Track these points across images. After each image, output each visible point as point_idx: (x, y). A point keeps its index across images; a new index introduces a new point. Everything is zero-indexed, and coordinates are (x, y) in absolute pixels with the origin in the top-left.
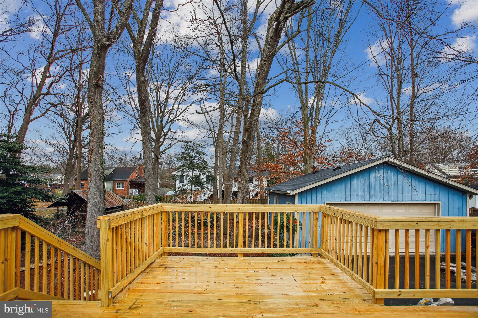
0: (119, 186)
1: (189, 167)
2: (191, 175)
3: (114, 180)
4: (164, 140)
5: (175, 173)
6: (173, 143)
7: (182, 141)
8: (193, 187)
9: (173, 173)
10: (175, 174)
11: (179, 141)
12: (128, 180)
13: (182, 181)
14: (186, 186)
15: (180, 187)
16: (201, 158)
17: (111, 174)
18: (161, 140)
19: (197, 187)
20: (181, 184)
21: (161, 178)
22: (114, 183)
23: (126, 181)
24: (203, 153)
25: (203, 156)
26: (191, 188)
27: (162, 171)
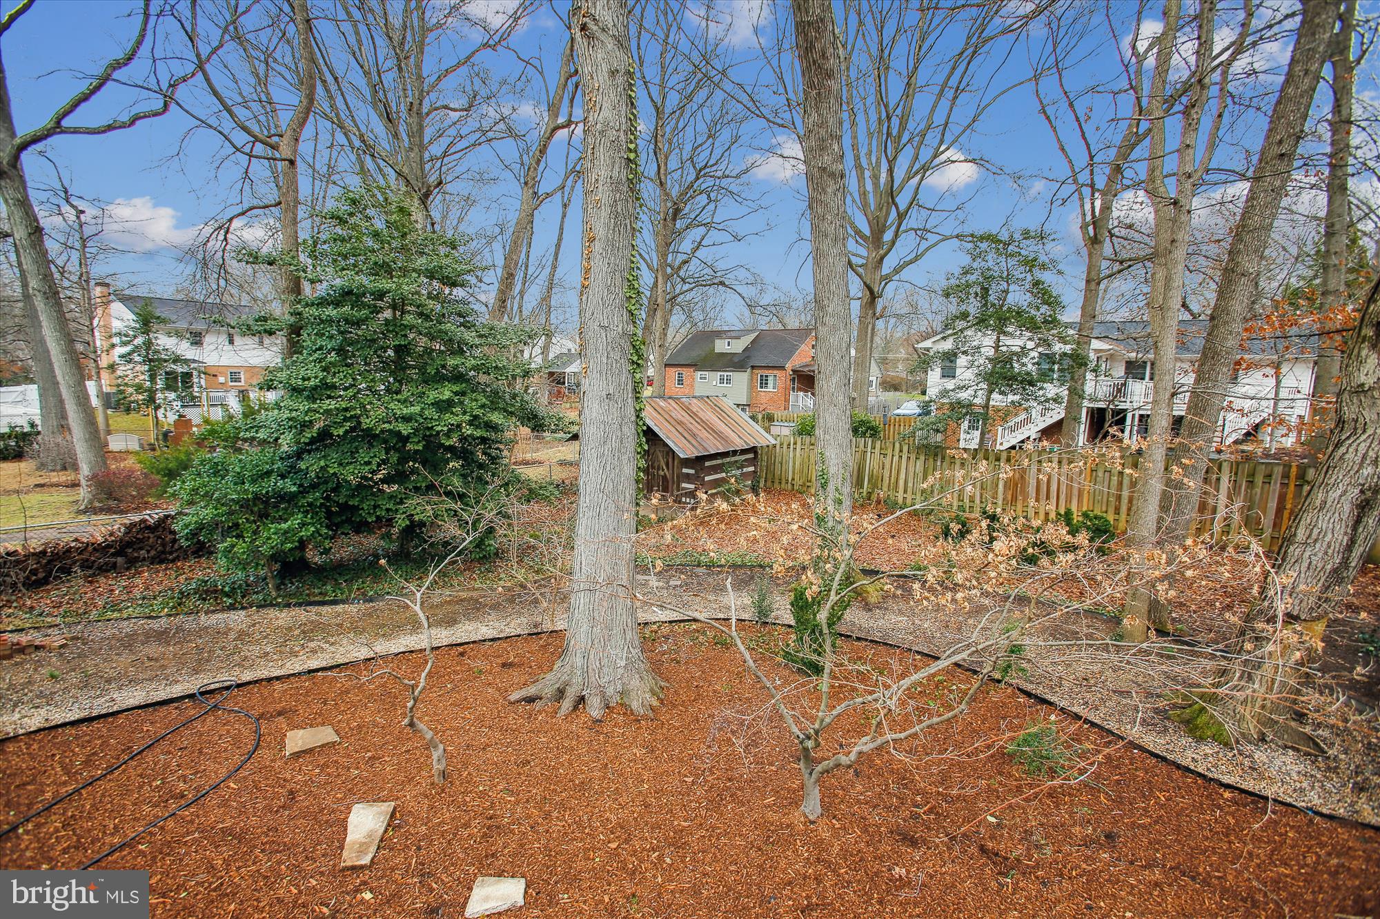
0: (764, 382)
1: (981, 322)
2: (991, 352)
3: (753, 367)
4: (896, 235)
5: (927, 344)
6: (924, 245)
7: (957, 236)
8: (995, 396)
9: (921, 345)
10: (928, 349)
11: (946, 238)
12: (789, 366)
13: (949, 373)
14: (970, 391)
15: (944, 393)
16: (1037, 283)
17: (746, 349)
18: (888, 236)
19: (1011, 398)
20: (950, 384)
21: (883, 362)
22: (752, 373)
23: (782, 368)
24: (1043, 267)
25: (1047, 277)
26: (988, 399)
27: (887, 342)
